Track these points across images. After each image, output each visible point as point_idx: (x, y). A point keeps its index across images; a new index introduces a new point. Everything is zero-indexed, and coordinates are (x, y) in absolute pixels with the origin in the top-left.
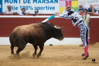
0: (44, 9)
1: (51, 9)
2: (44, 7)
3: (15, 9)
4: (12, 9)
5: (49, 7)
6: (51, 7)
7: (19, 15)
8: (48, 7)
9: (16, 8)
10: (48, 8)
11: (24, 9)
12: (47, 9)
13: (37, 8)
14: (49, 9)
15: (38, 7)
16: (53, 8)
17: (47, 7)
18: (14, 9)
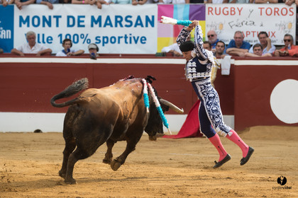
0: (119, 42)
1: (136, 42)
2: (119, 38)
3: (45, 40)
4: (39, 42)
5: (132, 36)
6: (138, 37)
7: (54, 56)
8: (128, 36)
9: (47, 40)
10: (128, 40)
11: (68, 42)
12: (126, 42)
13: (101, 39)
14: (131, 43)
15: (104, 38)
16: (141, 40)
17: (126, 37)
18: (44, 42)
